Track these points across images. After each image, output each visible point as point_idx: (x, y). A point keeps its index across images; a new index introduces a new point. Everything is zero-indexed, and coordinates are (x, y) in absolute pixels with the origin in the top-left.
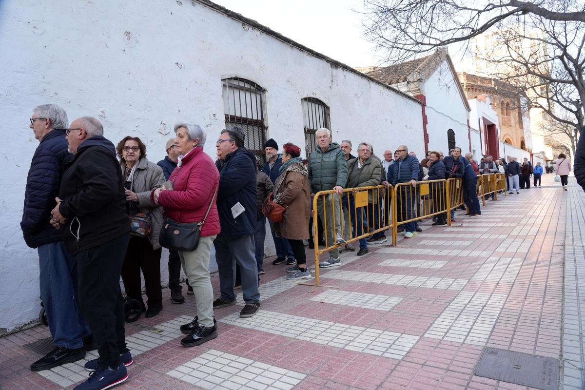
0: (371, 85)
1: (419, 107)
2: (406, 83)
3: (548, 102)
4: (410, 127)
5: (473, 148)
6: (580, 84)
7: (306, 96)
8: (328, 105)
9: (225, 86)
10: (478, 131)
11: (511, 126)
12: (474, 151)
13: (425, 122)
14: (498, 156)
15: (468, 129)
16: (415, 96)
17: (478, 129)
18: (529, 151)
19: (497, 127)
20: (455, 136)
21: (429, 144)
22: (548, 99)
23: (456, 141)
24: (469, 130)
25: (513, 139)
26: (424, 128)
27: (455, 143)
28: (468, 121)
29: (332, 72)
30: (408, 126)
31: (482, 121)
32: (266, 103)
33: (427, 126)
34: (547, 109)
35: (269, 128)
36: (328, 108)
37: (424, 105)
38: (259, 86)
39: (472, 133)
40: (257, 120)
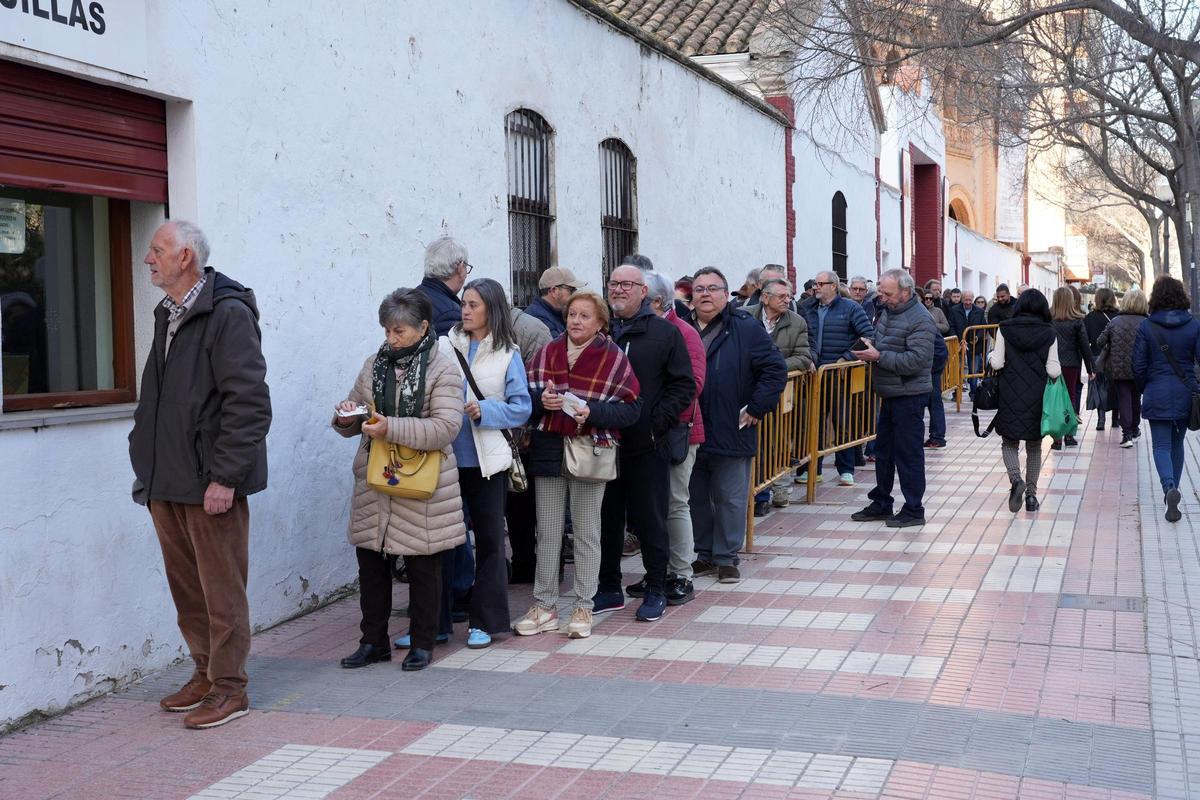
0: (701, 89)
1: (780, 132)
2: (746, 56)
3: (1103, 134)
4: (763, 195)
5: (883, 248)
6: (1185, 125)
7: (605, 137)
8: (635, 153)
9: (506, 128)
10: (894, 190)
11: (970, 158)
12: (886, 254)
13: (790, 178)
14: (939, 270)
15: (874, 187)
16: (768, 100)
17: (896, 185)
18: (1018, 250)
19: (943, 173)
20: (848, 211)
21: (795, 241)
22: (1104, 129)
23: (848, 230)
24: (877, 190)
25: (972, 203)
26: (787, 195)
27: (846, 233)
28: (877, 161)
29: (642, 66)
30: (759, 193)
31: (907, 157)
32: (553, 162)
33: (794, 185)
34: (1099, 150)
35: (558, 221)
36: (633, 160)
37: (789, 128)
38: (545, 123)
39: (884, 196)
40: (529, 200)
